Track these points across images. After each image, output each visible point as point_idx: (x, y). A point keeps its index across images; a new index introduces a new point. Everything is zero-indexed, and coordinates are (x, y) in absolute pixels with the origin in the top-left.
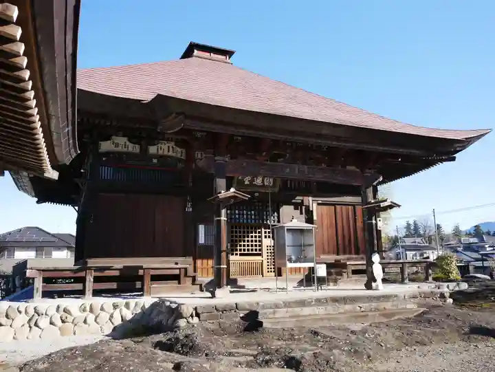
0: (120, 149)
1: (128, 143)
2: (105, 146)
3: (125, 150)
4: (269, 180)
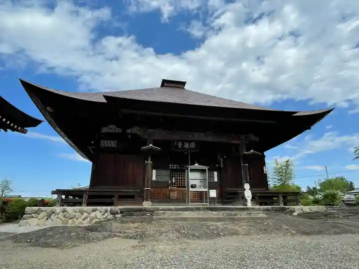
0: (111, 131)
1: (116, 128)
3: (114, 131)
4: (193, 145)
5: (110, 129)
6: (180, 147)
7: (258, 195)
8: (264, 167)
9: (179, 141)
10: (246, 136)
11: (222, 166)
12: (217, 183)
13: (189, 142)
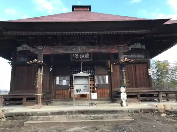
0: (25, 49)
1: (28, 46)
2: (19, 49)
3: (26, 49)
4: (87, 56)
5: (24, 48)
6: (77, 58)
7: (141, 94)
8: (149, 70)
9: (76, 53)
10: (124, 46)
11: (112, 71)
12: (107, 84)
13: (84, 54)
